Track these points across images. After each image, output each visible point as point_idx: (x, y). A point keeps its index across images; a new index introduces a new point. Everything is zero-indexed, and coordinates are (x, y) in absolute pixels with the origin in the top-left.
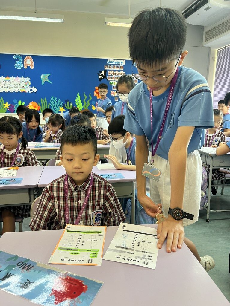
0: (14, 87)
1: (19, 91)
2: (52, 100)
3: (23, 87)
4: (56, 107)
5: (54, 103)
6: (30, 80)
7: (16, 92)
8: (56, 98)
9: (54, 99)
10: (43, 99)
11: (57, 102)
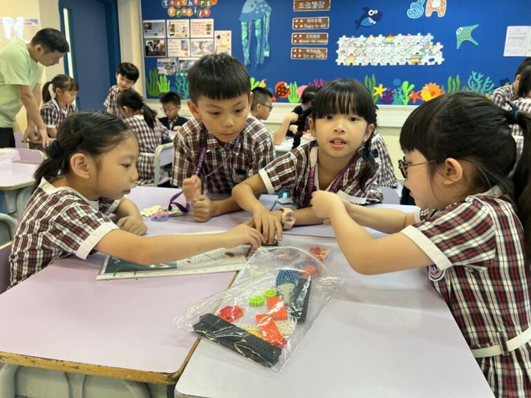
0: (398, 55)
1: (407, 63)
2: (472, 80)
3: (417, 53)
5: (476, 87)
6: (432, 40)
7: (400, 64)
9: (477, 77)
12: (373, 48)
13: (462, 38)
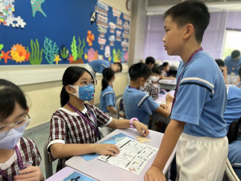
2: (46, 44)
4: (50, 56)
5: (49, 49)
6: (13, 3)
8: (51, 42)
9: (49, 42)
10: (34, 41)
11: (52, 47)
13: (36, 8)
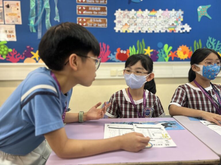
0: (160, 25)
1: (166, 31)
2: (209, 43)
3: (173, 24)
5: (212, 47)
6: (182, 15)
7: (162, 31)
9: (212, 41)
12: (142, 19)
13: (202, 14)
